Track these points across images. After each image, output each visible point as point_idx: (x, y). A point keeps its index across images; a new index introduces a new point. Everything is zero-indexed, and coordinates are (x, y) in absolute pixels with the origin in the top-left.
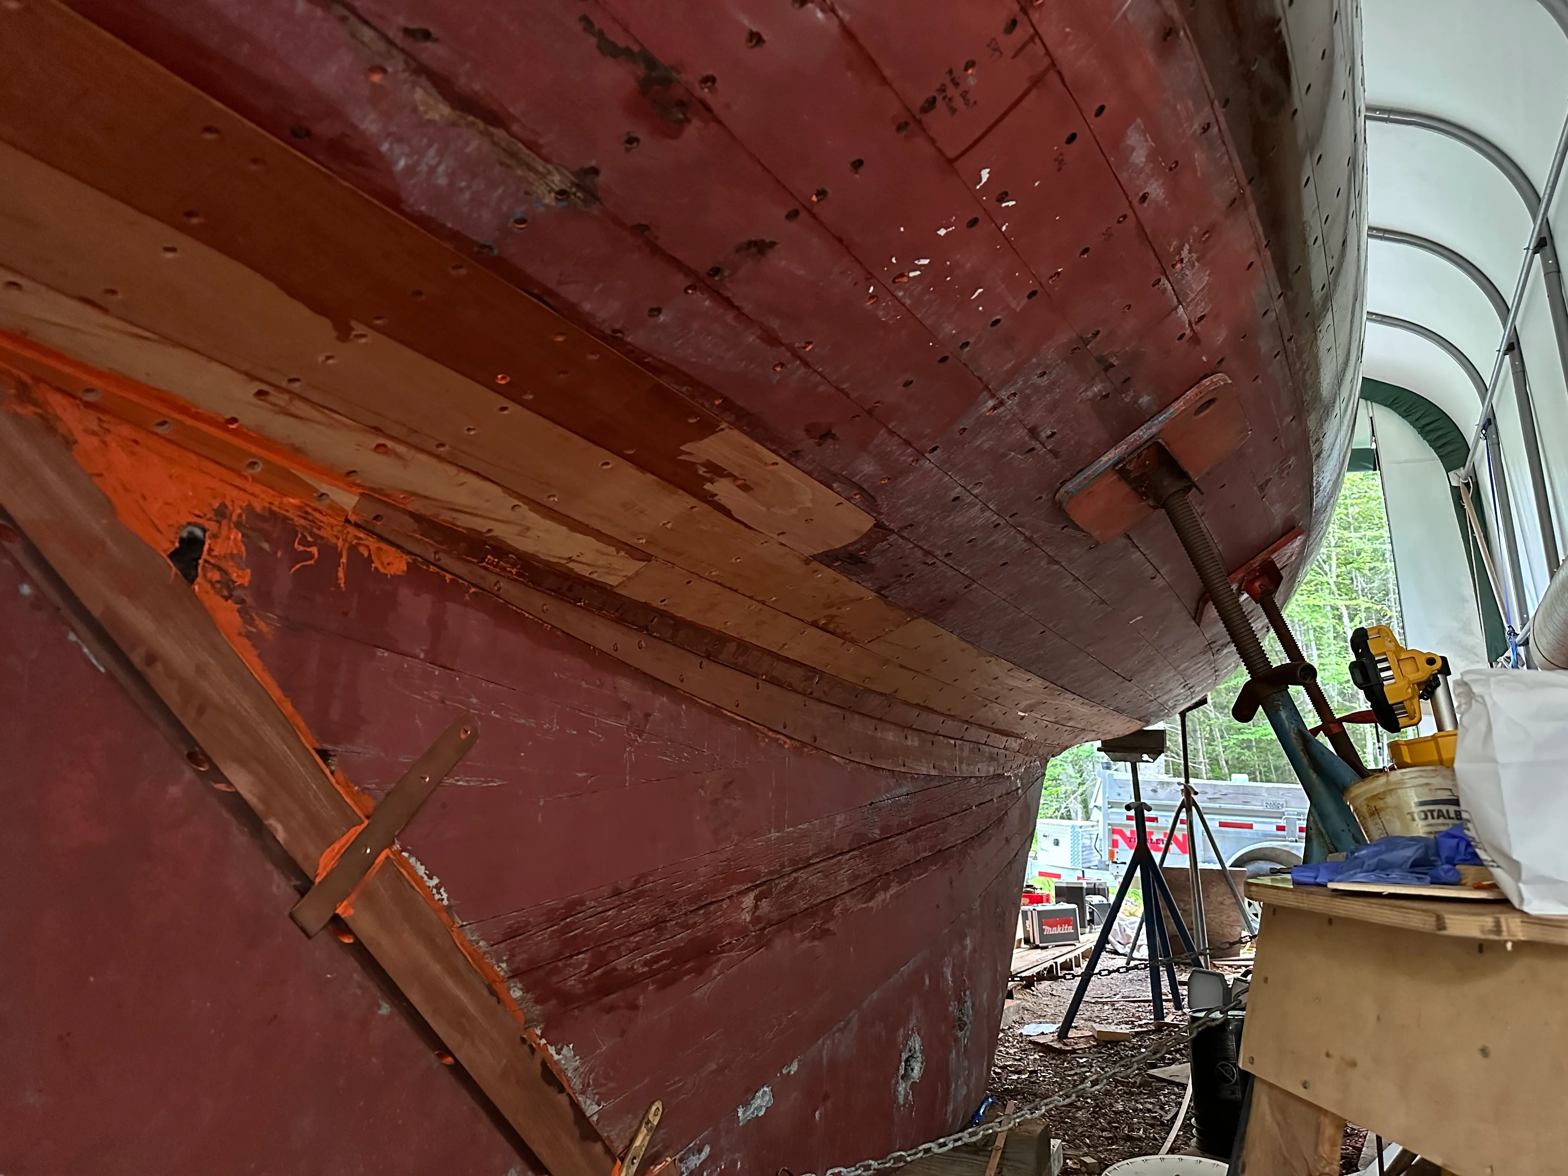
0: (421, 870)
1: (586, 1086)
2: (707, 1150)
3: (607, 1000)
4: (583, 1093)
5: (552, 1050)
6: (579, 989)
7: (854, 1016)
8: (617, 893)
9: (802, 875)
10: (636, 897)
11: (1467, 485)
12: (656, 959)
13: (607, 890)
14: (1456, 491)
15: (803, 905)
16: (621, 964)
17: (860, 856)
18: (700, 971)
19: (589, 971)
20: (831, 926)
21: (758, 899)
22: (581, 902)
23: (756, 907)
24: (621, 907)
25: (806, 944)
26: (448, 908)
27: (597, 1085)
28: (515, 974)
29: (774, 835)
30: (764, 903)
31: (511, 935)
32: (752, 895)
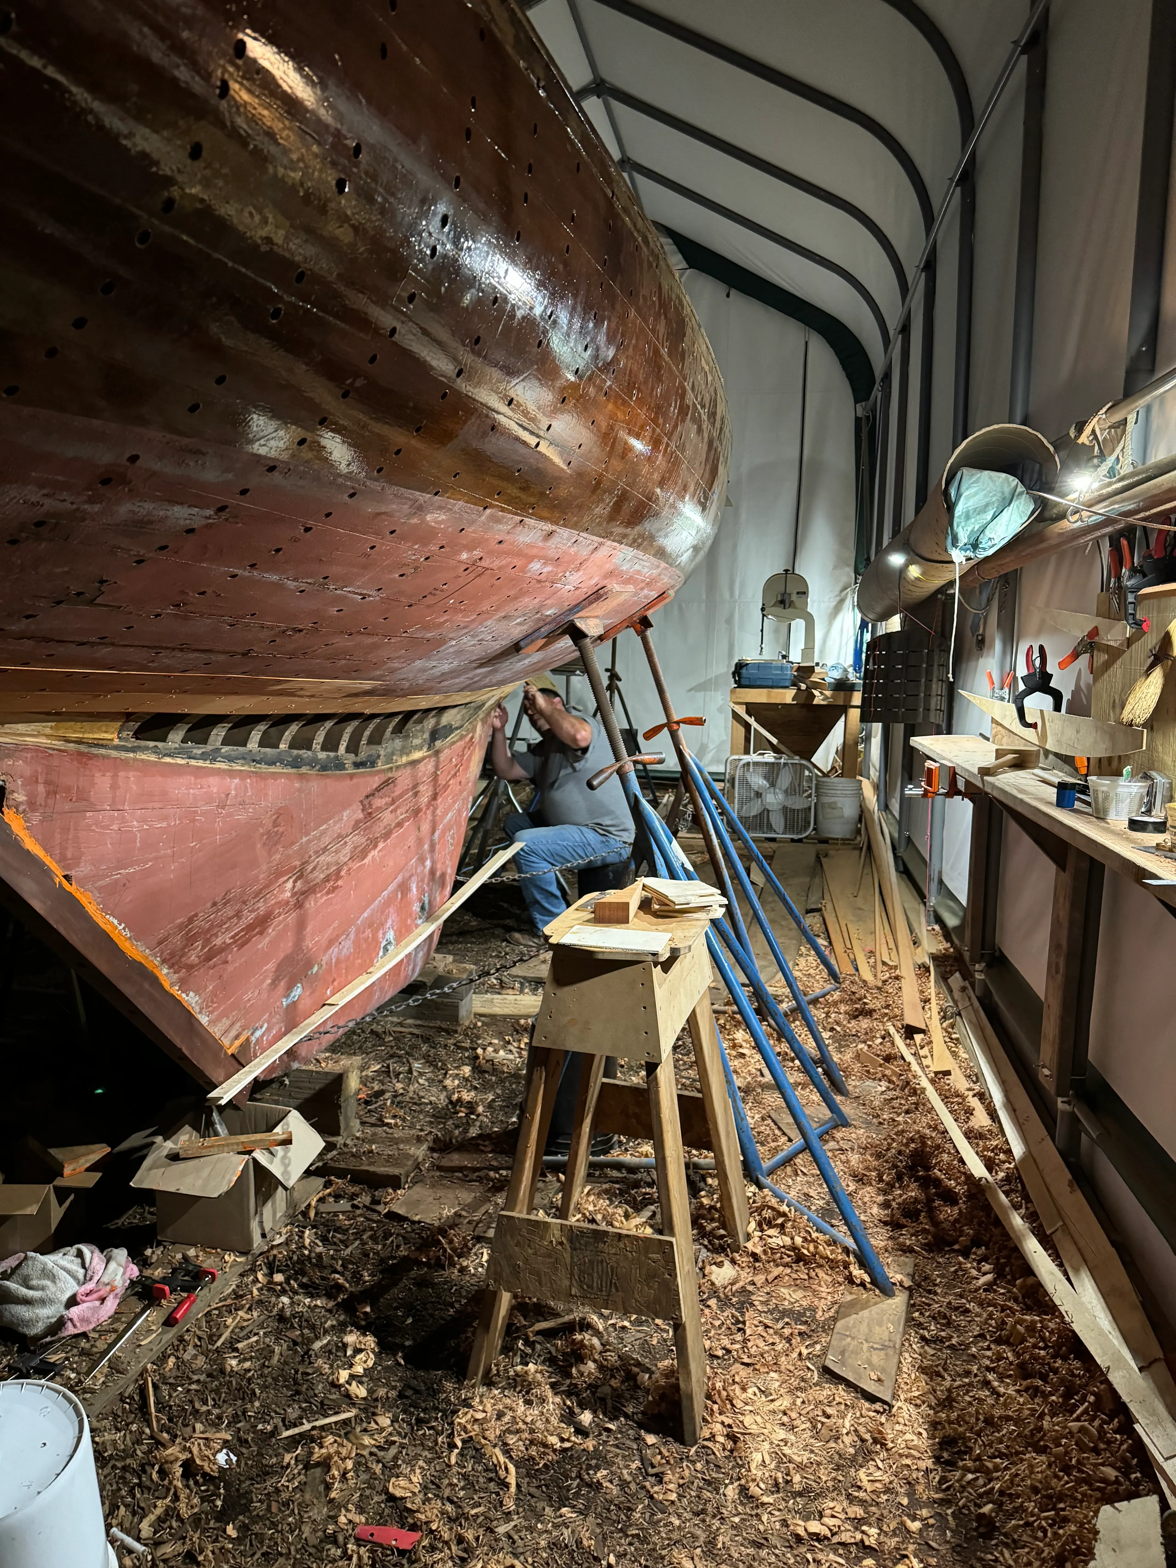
0: (116, 922)
1: (201, 1009)
2: (266, 1025)
3: (211, 963)
4: (200, 1012)
5: (184, 995)
6: (197, 961)
7: (353, 929)
8: (215, 904)
9: (322, 858)
10: (225, 904)
11: (868, 417)
12: (236, 934)
13: (209, 905)
14: (858, 420)
15: (322, 876)
16: (218, 941)
17: (359, 834)
18: (261, 933)
19: (202, 950)
20: (340, 883)
21: (295, 882)
22: (196, 915)
23: (294, 887)
24: (219, 910)
25: (325, 898)
26: (130, 938)
27: (207, 1007)
28: (164, 961)
29: (305, 839)
30: (299, 884)
31: (160, 943)
32: (291, 881)
